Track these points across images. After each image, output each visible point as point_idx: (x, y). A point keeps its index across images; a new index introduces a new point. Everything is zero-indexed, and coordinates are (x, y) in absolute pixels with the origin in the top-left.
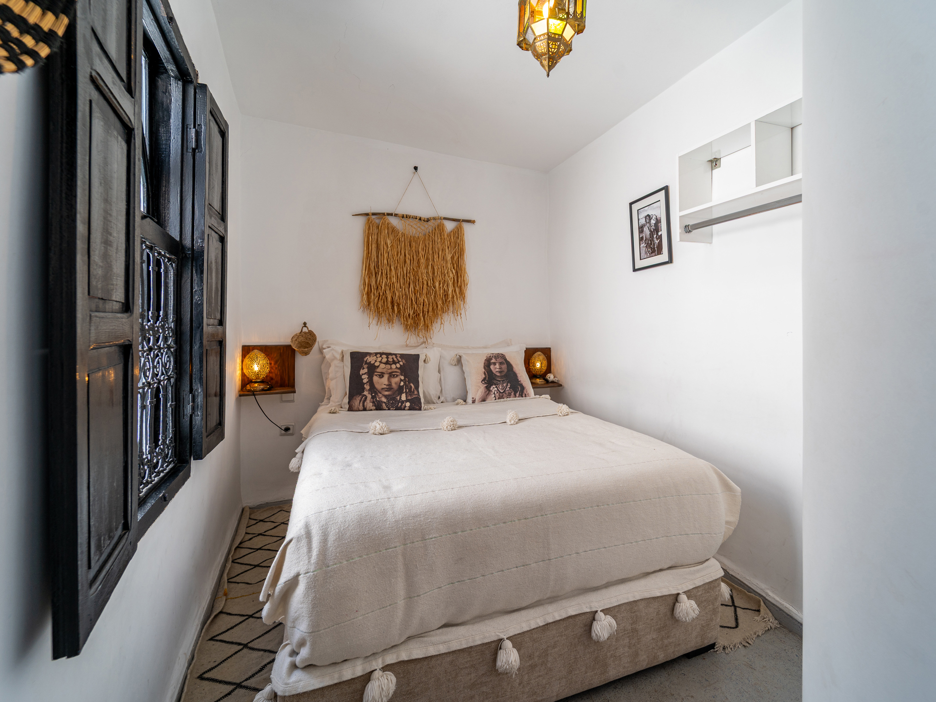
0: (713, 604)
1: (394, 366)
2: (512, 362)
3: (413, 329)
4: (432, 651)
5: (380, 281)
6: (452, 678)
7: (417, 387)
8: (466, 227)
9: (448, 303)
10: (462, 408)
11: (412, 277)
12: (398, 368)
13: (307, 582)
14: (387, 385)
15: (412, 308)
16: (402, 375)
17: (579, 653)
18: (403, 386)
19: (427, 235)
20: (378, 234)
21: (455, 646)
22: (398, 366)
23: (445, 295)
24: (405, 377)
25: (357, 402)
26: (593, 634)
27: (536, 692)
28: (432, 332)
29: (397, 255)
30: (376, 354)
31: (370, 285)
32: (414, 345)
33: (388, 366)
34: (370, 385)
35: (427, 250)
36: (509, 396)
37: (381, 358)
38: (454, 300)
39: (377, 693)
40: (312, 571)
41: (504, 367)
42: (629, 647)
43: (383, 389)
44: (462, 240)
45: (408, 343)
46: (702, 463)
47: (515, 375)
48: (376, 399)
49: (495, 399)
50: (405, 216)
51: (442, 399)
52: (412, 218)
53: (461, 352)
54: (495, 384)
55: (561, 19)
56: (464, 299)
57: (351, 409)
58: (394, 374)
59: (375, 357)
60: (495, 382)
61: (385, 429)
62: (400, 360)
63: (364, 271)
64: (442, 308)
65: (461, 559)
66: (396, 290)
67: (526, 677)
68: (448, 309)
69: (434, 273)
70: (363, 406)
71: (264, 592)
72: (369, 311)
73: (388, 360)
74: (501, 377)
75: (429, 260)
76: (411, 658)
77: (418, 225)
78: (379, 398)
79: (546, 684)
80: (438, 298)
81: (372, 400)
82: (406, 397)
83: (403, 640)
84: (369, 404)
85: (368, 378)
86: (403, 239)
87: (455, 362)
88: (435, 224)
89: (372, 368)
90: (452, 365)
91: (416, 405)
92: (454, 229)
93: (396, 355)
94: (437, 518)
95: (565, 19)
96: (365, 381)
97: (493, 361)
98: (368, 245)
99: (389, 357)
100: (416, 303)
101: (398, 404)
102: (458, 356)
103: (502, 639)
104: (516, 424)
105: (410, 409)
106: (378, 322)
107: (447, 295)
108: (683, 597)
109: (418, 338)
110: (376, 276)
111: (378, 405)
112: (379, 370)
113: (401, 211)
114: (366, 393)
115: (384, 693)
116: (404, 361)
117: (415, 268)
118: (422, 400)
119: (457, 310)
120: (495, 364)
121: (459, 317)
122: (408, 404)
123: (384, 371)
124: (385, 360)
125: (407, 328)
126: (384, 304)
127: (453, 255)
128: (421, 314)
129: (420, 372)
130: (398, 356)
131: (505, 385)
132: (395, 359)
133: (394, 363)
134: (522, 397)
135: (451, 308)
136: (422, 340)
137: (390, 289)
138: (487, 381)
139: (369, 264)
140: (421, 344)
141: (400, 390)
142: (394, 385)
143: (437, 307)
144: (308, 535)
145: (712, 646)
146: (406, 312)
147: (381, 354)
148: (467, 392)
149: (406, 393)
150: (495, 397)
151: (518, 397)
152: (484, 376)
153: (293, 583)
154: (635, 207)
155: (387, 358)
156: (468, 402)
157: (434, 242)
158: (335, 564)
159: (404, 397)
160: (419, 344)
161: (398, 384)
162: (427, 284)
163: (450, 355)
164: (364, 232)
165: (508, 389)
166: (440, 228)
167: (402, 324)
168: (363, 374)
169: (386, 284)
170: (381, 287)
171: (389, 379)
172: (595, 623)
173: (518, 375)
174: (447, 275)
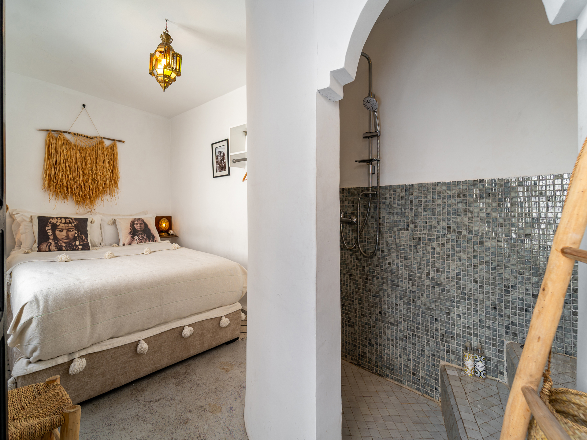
0: (237, 321)
1: (70, 225)
2: (147, 223)
3: (82, 203)
4: (105, 348)
5: (58, 173)
6: (115, 360)
7: (86, 237)
8: (118, 144)
9: (106, 189)
10: (116, 248)
11: (81, 172)
12: (74, 226)
13: (38, 321)
14: (66, 236)
15: (81, 191)
16: (76, 230)
17: (176, 344)
18: (77, 236)
19: (92, 147)
20: (56, 143)
21: (116, 345)
22: (73, 225)
23: (104, 184)
24: (78, 231)
25: (44, 246)
26: (183, 334)
27: (156, 363)
28: (95, 205)
29: (71, 158)
30: (57, 218)
31: (50, 176)
32: (82, 213)
33: (67, 225)
34: (53, 236)
35: (92, 156)
36: (146, 241)
37: (61, 220)
38: (110, 187)
39: (77, 366)
40: (40, 315)
41: (143, 226)
42: (200, 341)
43: (62, 238)
44: (116, 152)
45: (78, 211)
46: (234, 263)
47: (149, 230)
48: (58, 244)
49: (137, 243)
50: (76, 134)
51: (103, 244)
52: (82, 136)
53: (115, 218)
54: (137, 235)
55: (170, 70)
56: (117, 187)
57: (39, 250)
58: (70, 229)
59: (57, 220)
60: (137, 234)
61: (69, 259)
62: (74, 221)
63: (45, 166)
64: (102, 192)
65: (119, 307)
66: (69, 179)
67: (151, 357)
68: (107, 192)
69: (97, 170)
70: (49, 248)
71: (10, 329)
72: (49, 191)
73: (66, 222)
74: (141, 231)
75: (93, 162)
76: (94, 352)
77: (86, 140)
78: (60, 244)
79: (161, 359)
80: (100, 185)
81: (55, 245)
82: (79, 243)
83: (89, 345)
84: (53, 247)
85: (52, 232)
86: (75, 148)
87: (111, 223)
88: (99, 141)
89: (54, 227)
90: (109, 224)
91: (86, 247)
92: (110, 145)
93: (71, 218)
94: (107, 289)
95: (171, 70)
96: (50, 234)
97: (136, 222)
98: (49, 150)
99: (67, 219)
100: (84, 188)
101: (74, 247)
102: (113, 220)
103: (139, 340)
104: (149, 254)
105: (82, 249)
106: (56, 198)
107: (106, 184)
108: (224, 318)
109: (85, 209)
110: (55, 170)
111: (59, 248)
112: (59, 227)
113: (73, 130)
114: (50, 241)
115: (81, 366)
116: (77, 222)
117: (83, 167)
118: (90, 245)
119: (112, 193)
120: (137, 224)
121: (114, 197)
122: (80, 247)
123: (63, 228)
124: (63, 221)
125: (77, 202)
126: (61, 188)
127: (110, 160)
128: (88, 195)
129: (88, 229)
130: (73, 219)
131: (143, 235)
132: (71, 221)
133: (70, 223)
134: (154, 242)
135: (108, 192)
136: (88, 210)
137: (65, 178)
138: (132, 233)
139: (50, 162)
140: (87, 213)
141: (75, 239)
142: (70, 236)
143: (99, 190)
144: (37, 300)
145: (237, 339)
146: (77, 193)
147: (61, 218)
148: (119, 240)
149: (79, 241)
150: (137, 242)
151: (151, 242)
152: (130, 231)
153: (29, 322)
154: (214, 146)
155: (65, 220)
156: (120, 245)
157: (96, 151)
158: (53, 311)
159: (77, 243)
160: (86, 213)
161: (74, 235)
162: (92, 177)
163: (109, 219)
164: (46, 141)
165: (145, 237)
166: (101, 144)
167: (74, 200)
168: (48, 230)
169: (62, 176)
170: (59, 177)
171: (67, 233)
172: (184, 330)
173: (151, 230)
174: (106, 172)
